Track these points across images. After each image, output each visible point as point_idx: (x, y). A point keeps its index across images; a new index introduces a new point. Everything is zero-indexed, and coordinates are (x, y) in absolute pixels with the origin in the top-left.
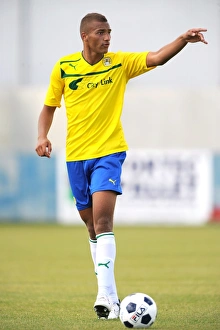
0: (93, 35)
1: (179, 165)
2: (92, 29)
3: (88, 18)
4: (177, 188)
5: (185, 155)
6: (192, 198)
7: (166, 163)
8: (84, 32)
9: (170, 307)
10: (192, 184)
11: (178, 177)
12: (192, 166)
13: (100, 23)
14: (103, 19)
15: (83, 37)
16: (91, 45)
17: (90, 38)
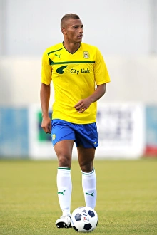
0: (70, 29)
1: (120, 115)
2: (69, 25)
3: (66, 18)
4: (118, 132)
5: (124, 106)
6: (129, 139)
7: (110, 113)
8: (64, 28)
9: (115, 220)
10: (130, 128)
11: (119, 123)
12: (129, 115)
13: (74, 20)
14: (77, 17)
15: (63, 32)
16: (69, 37)
17: (68, 31)
